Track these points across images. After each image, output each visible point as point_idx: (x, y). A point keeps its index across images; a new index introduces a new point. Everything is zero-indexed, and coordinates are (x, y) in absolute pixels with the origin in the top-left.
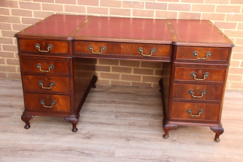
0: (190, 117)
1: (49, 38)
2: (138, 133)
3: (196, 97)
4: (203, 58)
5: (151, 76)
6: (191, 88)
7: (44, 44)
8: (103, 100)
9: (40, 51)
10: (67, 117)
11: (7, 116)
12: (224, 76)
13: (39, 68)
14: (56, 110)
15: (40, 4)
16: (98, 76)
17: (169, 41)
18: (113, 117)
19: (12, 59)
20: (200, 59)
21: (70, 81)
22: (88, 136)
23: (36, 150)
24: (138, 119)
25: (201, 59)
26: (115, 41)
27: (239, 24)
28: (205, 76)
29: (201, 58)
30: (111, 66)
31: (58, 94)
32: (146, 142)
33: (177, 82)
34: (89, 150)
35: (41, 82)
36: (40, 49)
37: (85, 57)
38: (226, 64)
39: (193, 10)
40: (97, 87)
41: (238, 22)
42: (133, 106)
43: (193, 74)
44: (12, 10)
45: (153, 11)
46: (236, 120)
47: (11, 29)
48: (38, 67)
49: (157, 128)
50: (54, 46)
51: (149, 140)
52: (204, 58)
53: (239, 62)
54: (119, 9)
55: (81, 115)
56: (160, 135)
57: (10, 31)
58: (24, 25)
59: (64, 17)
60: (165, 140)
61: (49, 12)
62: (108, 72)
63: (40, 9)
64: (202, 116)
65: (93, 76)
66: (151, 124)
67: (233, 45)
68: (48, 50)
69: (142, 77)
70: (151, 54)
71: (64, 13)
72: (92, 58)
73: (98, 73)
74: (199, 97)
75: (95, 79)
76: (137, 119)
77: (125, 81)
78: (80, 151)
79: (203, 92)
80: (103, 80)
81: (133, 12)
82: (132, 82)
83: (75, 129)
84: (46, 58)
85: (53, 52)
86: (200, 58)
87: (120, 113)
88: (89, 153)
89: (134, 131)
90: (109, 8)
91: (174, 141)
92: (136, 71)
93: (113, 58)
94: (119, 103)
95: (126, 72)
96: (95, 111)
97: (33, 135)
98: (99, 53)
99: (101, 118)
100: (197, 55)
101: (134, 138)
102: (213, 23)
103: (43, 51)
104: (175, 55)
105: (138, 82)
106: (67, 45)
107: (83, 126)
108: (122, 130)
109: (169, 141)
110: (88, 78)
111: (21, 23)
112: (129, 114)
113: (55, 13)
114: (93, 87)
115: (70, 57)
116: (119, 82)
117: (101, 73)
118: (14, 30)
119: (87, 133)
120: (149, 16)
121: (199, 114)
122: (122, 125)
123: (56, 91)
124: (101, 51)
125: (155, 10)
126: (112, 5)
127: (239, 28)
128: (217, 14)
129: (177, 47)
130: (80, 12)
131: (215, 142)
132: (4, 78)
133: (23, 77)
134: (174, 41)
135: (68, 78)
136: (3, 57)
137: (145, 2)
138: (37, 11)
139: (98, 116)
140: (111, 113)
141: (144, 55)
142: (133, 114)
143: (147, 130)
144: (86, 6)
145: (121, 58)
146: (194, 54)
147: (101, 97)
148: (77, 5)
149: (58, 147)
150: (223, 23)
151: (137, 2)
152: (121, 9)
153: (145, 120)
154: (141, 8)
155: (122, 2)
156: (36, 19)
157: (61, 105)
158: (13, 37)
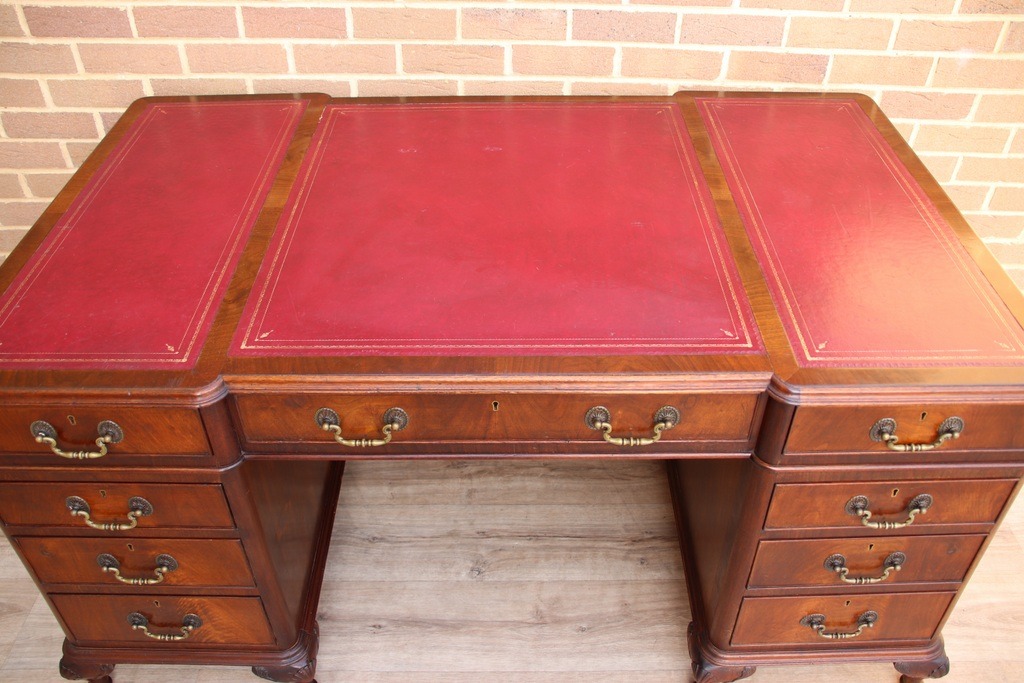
9: (61, 454)
11: (13, 610)
12: (1001, 503)
14: (207, 641)
15: (67, 48)
21: (244, 551)
27: (986, 98)
28: (915, 514)
29: (911, 445)
31: (203, 592)
33: (776, 536)
35: (108, 558)
36: (58, 448)
39: (792, 43)
41: (980, 92)
43: (860, 503)
45: (612, 51)
48: (75, 513)
50: (131, 428)
54: (448, 47)
58: (17, 144)
59: (194, 105)
61: (119, 81)
63: (75, 70)
64: (869, 631)
68: (100, 448)
71: (190, 82)
74: (873, 580)
81: (514, 57)
84: (106, 477)
86: (906, 445)
87: (490, 541)
90: (398, 44)
93: (450, 453)
96: (382, 539)
98: (375, 443)
99: (414, 585)
100: (893, 440)
104: (783, 438)
106: (197, 422)
108: (510, 661)
111: (4, 137)
113: (147, 86)
120: (593, 74)
121: (858, 631)
124: (385, 436)
125: (618, 46)
126: (412, 32)
127: (980, 117)
128: (899, 58)
129: (794, 413)
130: (262, 70)
135: (233, 544)
137: (569, 7)
139: (397, 574)
140: (451, 546)
142: (545, 542)
144: (287, 43)
148: (243, 40)
150: (921, 94)
151: (534, 11)
152: (454, 48)
153: (602, 578)
154: (550, 39)
155: (459, 16)
156: (67, 114)
157: (224, 627)
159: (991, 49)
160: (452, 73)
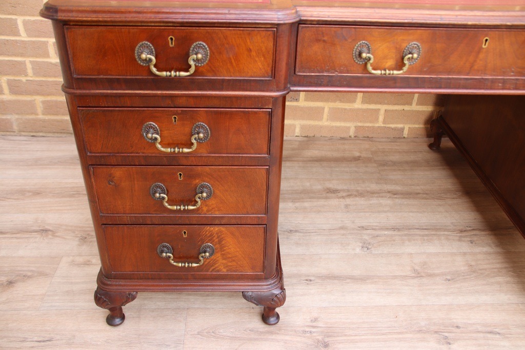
5: (407, 108)
7: (172, 44)
10: (252, 290)
11: (42, 274)
13: (150, 138)
14: (213, 269)
18: (358, 250)
19: (24, 79)
21: (268, 178)
22: (320, 338)
31: (224, 221)
35: (160, 188)
36: (155, 66)
42: (389, 202)
48: (149, 135)
49: (499, 279)
50: (218, 51)
62: (294, 104)
66: (473, 263)
68: (190, 66)
69: (382, 112)
77: (338, 124)
82: (356, 127)
84: (182, 101)
85: (210, 76)
87: (368, 232)
93: (440, 88)
94: (349, 196)
96: (296, 231)
98: (396, 72)
101: (458, 330)
103: (168, 73)
105: (370, 125)
112: (396, 233)
115: (278, 90)
116: (321, 127)
119: (311, 324)
122: (395, 277)
123: (217, 214)
124: (405, 65)
132: (7, 131)
133: (91, 173)
140: (343, 235)
142: (404, 231)
147: (291, 178)
157: (230, 256)
158: (16, 15)
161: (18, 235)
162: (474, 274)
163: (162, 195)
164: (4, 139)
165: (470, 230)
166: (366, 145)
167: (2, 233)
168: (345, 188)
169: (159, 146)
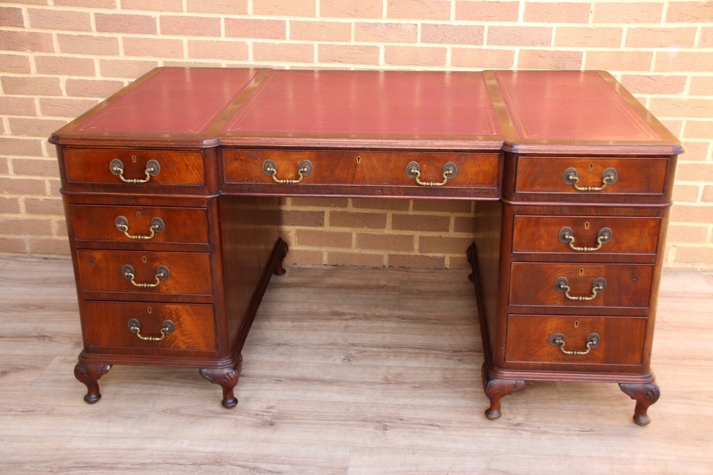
0: (560, 356)
1: (149, 145)
2: (413, 407)
3: (577, 298)
4: (594, 187)
5: (444, 234)
6: (561, 275)
7: (134, 161)
8: (307, 310)
9: (124, 180)
10: (208, 367)
11: (34, 368)
12: (656, 238)
13: (121, 228)
14: (174, 346)
15: (116, 39)
16: (290, 239)
17: (495, 140)
18: (338, 361)
19: (41, 198)
20: (585, 191)
21: (211, 263)
22: (269, 419)
23: (122, 466)
24: (412, 365)
25: (588, 191)
26: (339, 147)
27: (694, 79)
28: (601, 240)
29: (588, 187)
30: (327, 210)
31: (180, 300)
32: (436, 432)
33: (521, 258)
34: (274, 461)
35: (129, 268)
36: (123, 175)
37: (253, 194)
38: (661, 203)
39: (558, 44)
40: (288, 271)
41: (690, 75)
42: (393, 325)
43: (567, 233)
44: (37, 59)
45: (445, 50)
46: (694, 358)
47: (35, 112)
48: (120, 225)
49: (466, 389)
50: (165, 166)
51: (444, 425)
52: (596, 189)
53: (697, 188)
54: (346, 46)
55: (246, 355)
56: (474, 409)
57: (31, 120)
58: (72, 100)
59: (188, 73)
60: (492, 426)
61: (144, 62)
62: (319, 229)
63: (118, 54)
64: (596, 353)
65: (276, 239)
66: (449, 377)
67: (680, 147)
68: (146, 176)
69: (416, 239)
70: (444, 179)
71: (187, 63)
72: (275, 195)
73: (291, 231)
74: (587, 298)
75: (281, 248)
76: (409, 365)
77: (369, 252)
78: (249, 463)
79: (598, 286)
80: (306, 252)
81: (385, 53)
82: (389, 255)
83: (229, 401)
84: (143, 201)
85: (161, 183)
86: (585, 187)
87: (358, 348)
88: (273, 470)
89: (401, 401)
90: (316, 44)
91: (518, 427)
92: (399, 223)
93: (333, 193)
94: (353, 319)
95: (369, 227)
96: (285, 344)
97: (109, 422)
98: (294, 181)
99: (304, 364)
100: (576, 180)
101: (401, 422)
102: (619, 79)
103: (132, 181)
104: (514, 181)
105: (405, 253)
106: (201, 162)
107: (252, 390)
108: (365, 398)
109: (503, 428)
110: (262, 247)
111: (65, 96)
112: (385, 350)
113: (161, 65)
114: (277, 274)
115: (210, 195)
116: (351, 255)
117: (297, 230)
118: (44, 114)
119: (266, 410)
120: (434, 65)
121: (587, 348)
122: (364, 382)
123: (174, 292)
124: (300, 176)
125: (449, 47)
126: (325, 36)
127: (692, 92)
128: (630, 52)
129: (517, 158)
130: (233, 58)
131: (635, 425)
132: (19, 253)
133: (78, 255)
134: (510, 141)
135: (206, 256)
136: (15, 194)
137: (419, 22)
138: (109, 58)
139: (294, 359)
140: (330, 349)
141: (425, 183)
142: (395, 349)
143: (438, 397)
144: (249, 41)
145: (357, 194)
146: (568, 176)
147: (301, 302)
148: (223, 38)
149: (184, 454)
150: (648, 77)
151: (398, 24)
152: (350, 47)
153: (432, 366)
154: (408, 42)
155: (353, 27)
156: (107, 82)
157: (187, 333)
158: (40, 136)
159: (691, 45)
160: (348, 63)
161: (16, 339)
162: (445, 384)
163: (130, 274)
164: (14, 260)
165: (465, 351)
166: (399, 275)
167: (2, 337)
168: (353, 311)
169: (127, 234)
